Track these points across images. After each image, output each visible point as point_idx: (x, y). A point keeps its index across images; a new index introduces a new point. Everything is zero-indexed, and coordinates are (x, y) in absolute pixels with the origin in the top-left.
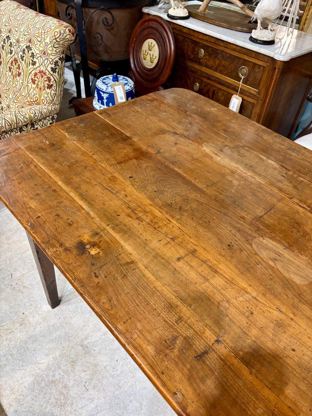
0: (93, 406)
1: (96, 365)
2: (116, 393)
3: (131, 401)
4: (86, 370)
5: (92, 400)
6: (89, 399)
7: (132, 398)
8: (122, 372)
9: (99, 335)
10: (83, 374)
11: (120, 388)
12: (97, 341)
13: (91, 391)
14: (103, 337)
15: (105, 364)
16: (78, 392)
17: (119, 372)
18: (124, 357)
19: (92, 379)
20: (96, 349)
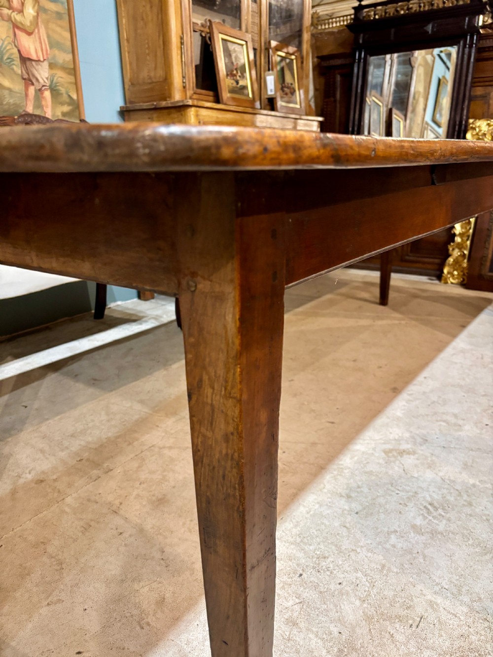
0: (439, 600)
1: (369, 619)
2: (395, 570)
3: (394, 546)
4: (387, 636)
5: (431, 604)
6: (435, 610)
7: (388, 546)
8: (356, 570)
9: (302, 635)
10: (400, 637)
11: (383, 566)
12: (317, 636)
13: (420, 610)
14: (302, 625)
15: (358, 603)
16: (436, 633)
17: (359, 574)
18: (328, 573)
19: (399, 618)
20: (335, 631)
